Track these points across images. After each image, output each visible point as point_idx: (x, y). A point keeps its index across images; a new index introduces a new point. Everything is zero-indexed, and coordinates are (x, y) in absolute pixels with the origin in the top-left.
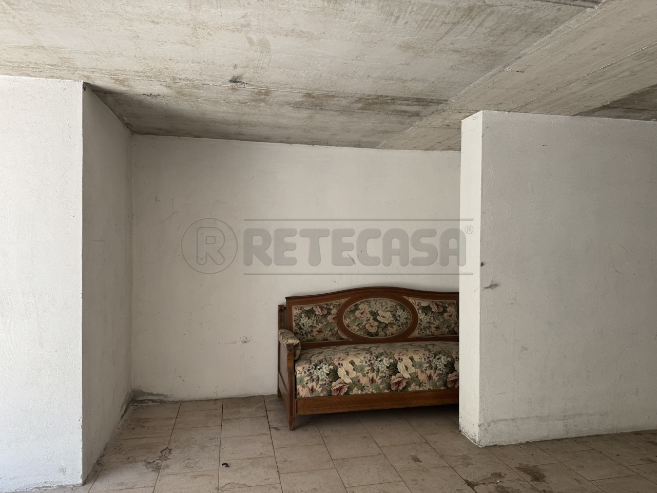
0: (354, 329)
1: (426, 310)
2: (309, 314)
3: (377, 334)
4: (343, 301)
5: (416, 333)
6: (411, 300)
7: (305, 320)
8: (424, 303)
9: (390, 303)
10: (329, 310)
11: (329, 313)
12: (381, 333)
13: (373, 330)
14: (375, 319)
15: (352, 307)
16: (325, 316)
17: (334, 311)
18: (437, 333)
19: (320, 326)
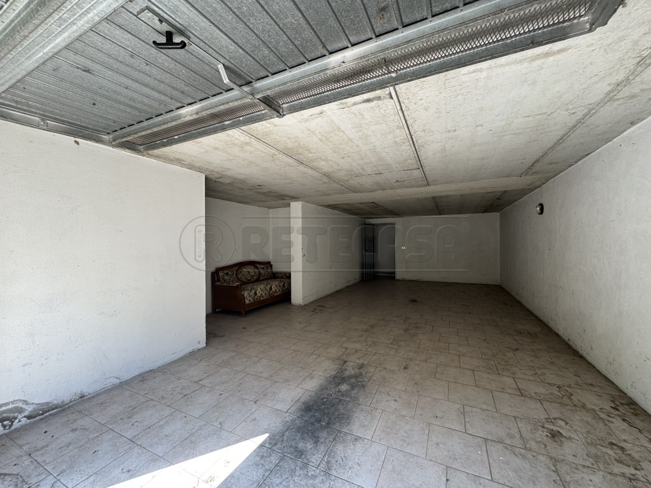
0: (243, 279)
1: (263, 268)
2: (227, 274)
3: (251, 280)
4: (237, 268)
5: (261, 278)
6: (258, 266)
7: (226, 277)
8: (262, 267)
9: (253, 267)
10: (233, 272)
11: (234, 273)
12: (252, 279)
13: (249, 279)
14: (250, 274)
15: (240, 270)
16: (233, 275)
17: (235, 272)
18: (267, 277)
19: (232, 279)
